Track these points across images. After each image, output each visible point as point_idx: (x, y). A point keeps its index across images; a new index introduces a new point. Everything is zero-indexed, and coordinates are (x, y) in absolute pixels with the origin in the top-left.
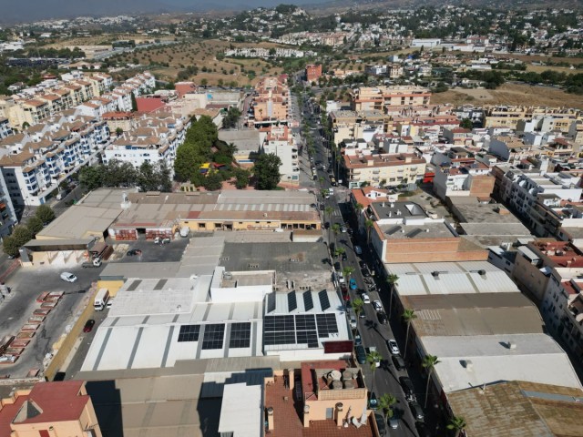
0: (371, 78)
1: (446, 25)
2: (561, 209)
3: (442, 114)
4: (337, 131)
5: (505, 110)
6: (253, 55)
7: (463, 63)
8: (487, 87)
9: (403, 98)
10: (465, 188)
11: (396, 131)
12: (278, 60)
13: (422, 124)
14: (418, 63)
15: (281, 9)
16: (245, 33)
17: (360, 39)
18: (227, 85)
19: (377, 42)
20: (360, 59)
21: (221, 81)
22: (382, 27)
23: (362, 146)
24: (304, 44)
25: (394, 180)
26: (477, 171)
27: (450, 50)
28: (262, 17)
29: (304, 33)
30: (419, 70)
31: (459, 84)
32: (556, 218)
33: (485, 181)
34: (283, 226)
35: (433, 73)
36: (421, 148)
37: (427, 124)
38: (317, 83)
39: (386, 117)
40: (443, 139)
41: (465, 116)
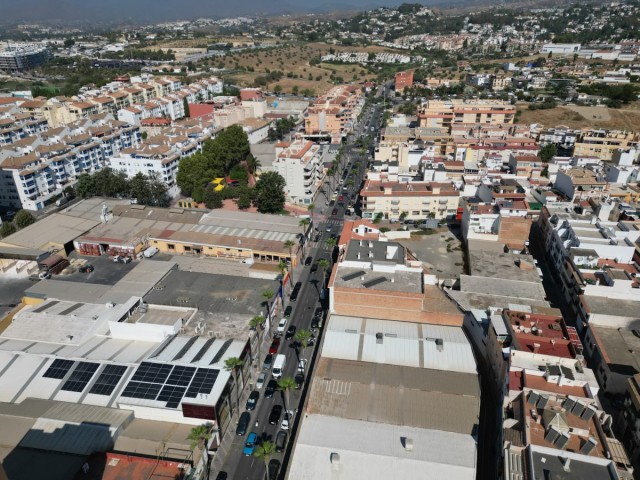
0: (469, 89)
1: (601, 27)
2: (593, 272)
3: (519, 136)
4: (378, 151)
5: (602, 135)
6: (352, 60)
7: (595, 74)
8: (610, 105)
9: (479, 115)
10: (494, 230)
11: (451, 154)
12: (377, 66)
13: (489, 147)
14: (536, 72)
15: (405, 9)
16: (355, 36)
17: (485, 43)
18: (302, 92)
19: (504, 47)
20: (472, 66)
21: (296, 89)
22: (519, 28)
23: (392, 169)
24: (417, 48)
25: (418, 213)
26: (511, 211)
27: (588, 57)
28: (380, 18)
29: (422, 36)
30: (530, 81)
31: (575, 100)
32: (579, 282)
33: (518, 225)
34: (256, 256)
35: (548, 84)
36: (467, 177)
37: (495, 148)
38: (402, 94)
39: (447, 136)
40: (506, 167)
41: (556, 139)
